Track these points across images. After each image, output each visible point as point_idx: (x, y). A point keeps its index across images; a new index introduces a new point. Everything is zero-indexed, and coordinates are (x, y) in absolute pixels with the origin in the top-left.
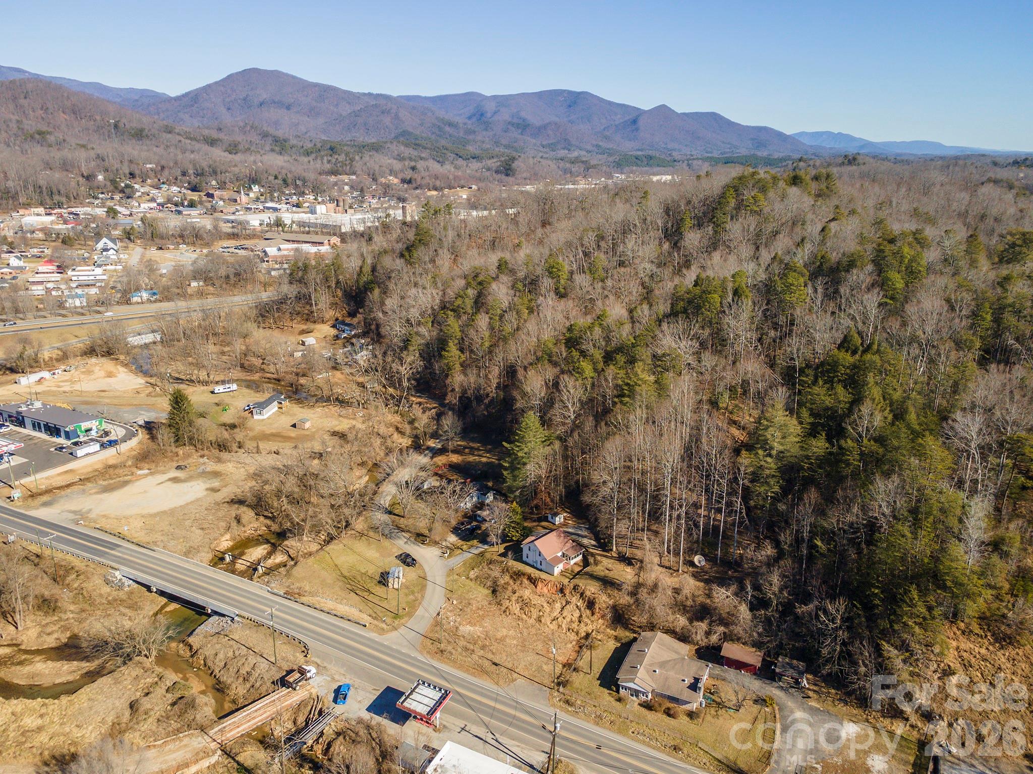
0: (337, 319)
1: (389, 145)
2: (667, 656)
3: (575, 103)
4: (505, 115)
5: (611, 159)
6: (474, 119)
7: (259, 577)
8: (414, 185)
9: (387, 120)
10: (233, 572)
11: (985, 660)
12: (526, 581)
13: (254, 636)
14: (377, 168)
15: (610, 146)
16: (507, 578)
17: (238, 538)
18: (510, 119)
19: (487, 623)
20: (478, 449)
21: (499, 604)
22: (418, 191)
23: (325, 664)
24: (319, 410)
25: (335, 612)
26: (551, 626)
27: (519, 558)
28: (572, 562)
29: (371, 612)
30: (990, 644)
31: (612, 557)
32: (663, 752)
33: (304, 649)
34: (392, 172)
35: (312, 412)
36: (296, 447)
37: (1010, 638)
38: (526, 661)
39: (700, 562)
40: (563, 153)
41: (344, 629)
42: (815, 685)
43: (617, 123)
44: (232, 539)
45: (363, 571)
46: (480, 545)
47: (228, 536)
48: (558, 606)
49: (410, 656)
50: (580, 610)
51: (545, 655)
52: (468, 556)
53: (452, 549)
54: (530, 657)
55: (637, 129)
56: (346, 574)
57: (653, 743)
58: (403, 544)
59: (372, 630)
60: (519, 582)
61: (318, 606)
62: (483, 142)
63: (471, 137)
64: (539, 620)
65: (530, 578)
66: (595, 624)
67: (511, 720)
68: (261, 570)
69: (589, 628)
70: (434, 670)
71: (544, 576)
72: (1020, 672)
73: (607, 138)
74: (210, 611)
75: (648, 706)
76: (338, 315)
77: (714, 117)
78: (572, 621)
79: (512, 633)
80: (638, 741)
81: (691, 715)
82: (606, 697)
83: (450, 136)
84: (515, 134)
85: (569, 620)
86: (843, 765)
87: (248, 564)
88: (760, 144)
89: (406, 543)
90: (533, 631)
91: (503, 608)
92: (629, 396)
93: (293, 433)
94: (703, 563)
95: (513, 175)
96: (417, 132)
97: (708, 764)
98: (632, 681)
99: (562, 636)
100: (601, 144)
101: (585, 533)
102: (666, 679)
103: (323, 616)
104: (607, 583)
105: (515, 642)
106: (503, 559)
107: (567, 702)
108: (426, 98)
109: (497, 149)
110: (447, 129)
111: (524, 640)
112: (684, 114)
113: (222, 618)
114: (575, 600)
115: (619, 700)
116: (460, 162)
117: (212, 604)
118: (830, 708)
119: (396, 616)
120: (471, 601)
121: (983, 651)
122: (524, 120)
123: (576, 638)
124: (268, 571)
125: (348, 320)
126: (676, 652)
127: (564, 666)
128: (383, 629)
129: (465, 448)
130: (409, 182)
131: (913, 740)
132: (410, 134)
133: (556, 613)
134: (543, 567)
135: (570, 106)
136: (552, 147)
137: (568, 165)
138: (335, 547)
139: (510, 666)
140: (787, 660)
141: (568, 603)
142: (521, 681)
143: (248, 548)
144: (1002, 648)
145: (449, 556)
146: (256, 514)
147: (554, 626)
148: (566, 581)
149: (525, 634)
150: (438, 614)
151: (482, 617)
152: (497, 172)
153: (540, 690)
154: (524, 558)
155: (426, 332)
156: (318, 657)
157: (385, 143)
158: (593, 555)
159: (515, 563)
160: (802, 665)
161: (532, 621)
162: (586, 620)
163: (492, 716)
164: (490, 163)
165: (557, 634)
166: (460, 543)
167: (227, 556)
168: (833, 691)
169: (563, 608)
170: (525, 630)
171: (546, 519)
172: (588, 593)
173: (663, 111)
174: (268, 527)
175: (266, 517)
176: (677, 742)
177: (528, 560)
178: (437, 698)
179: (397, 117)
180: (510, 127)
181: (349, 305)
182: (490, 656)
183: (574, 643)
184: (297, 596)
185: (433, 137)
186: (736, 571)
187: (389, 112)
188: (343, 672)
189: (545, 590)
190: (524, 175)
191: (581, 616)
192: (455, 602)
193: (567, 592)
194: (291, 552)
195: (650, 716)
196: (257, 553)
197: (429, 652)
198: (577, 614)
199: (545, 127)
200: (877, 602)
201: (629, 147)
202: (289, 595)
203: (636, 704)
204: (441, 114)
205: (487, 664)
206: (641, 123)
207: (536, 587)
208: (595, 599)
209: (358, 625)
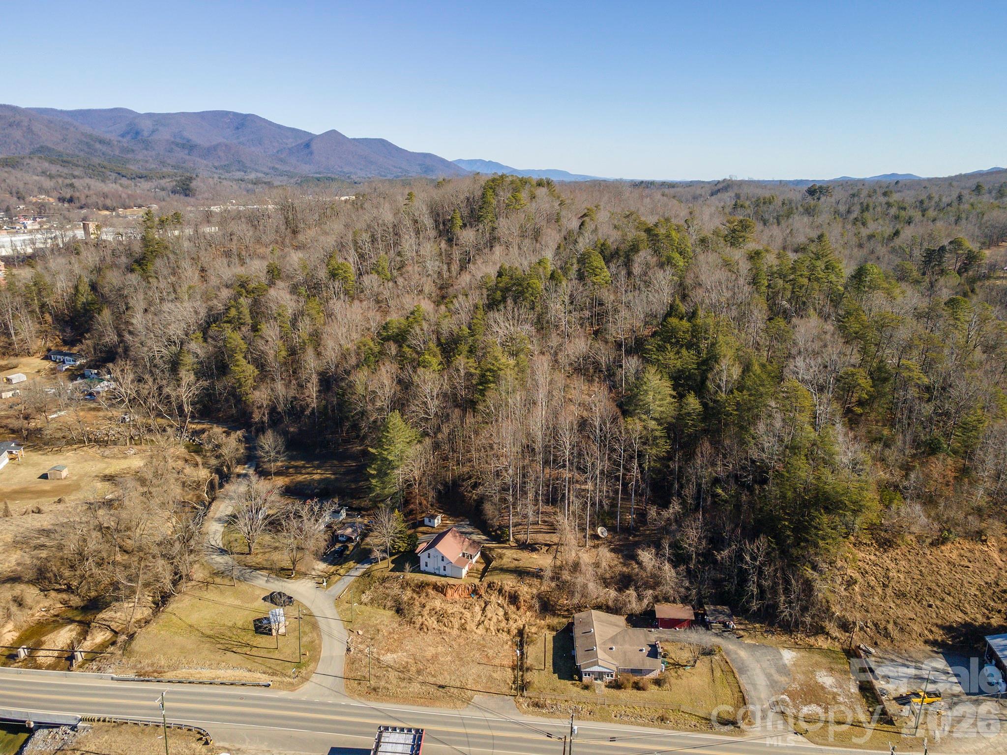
0: (49, 350)
1: (27, 161)
2: (612, 631)
3: (243, 125)
4: (165, 134)
5: (292, 181)
6: (128, 137)
7: (80, 667)
8: (78, 205)
9: (17, 134)
10: (39, 667)
11: (876, 565)
12: (432, 592)
13: (119, 739)
14: (21, 185)
15: (287, 168)
16: (409, 593)
17: (25, 626)
18: (173, 139)
19: (409, 646)
20: (304, 467)
21: (411, 622)
22: (84, 211)
23: (238, 746)
24: (70, 454)
25: (220, 680)
26: (477, 631)
27: (417, 569)
28: (474, 560)
29: (264, 668)
30: (876, 550)
31: (511, 547)
32: (653, 726)
33: (199, 736)
34: (42, 190)
35: (61, 457)
36: (60, 501)
37: (889, 542)
38: (472, 673)
39: (602, 533)
40: (240, 175)
41: (242, 697)
42: (741, 624)
43: (290, 146)
44: (16, 628)
45: (230, 624)
46: (359, 566)
47: (10, 626)
48: (477, 609)
49: (341, 706)
50: (503, 607)
51: (488, 662)
52: (349, 580)
53: (329, 577)
54: (475, 670)
55: (311, 153)
56: (211, 633)
57: (640, 721)
58: (264, 584)
59: (279, 689)
60: (424, 594)
61: (191, 680)
62: (147, 162)
63: (130, 156)
64: (463, 628)
65: (436, 588)
66: (523, 618)
67: (491, 741)
68: (79, 657)
69: (520, 624)
70: (378, 713)
71: (451, 581)
72: (903, 569)
73: (281, 160)
74: (32, 725)
75: (616, 685)
76: (49, 344)
77: (382, 143)
78: (499, 621)
79: (440, 649)
80: (625, 723)
81: (658, 682)
82: (570, 688)
83: (103, 154)
84: (181, 154)
85: (494, 620)
86: (802, 689)
87: (56, 654)
88: (427, 169)
89: (267, 581)
90: (461, 640)
91: (418, 626)
92: (494, 382)
93: (46, 485)
94: (606, 534)
95: (194, 195)
96: (60, 148)
97: (698, 725)
98: (596, 664)
99: (494, 638)
100: (277, 166)
101: (470, 530)
102: (625, 653)
103: (205, 689)
104: (521, 573)
105: (449, 658)
106: (398, 574)
107: (537, 705)
108: (62, 112)
109: (165, 170)
110: (98, 146)
111: (458, 654)
112: (354, 139)
113: (55, 730)
114: (494, 598)
115: (586, 687)
116: (124, 181)
117: (31, 715)
118: (763, 641)
119: (299, 665)
120: (379, 627)
121: (873, 557)
122: (188, 141)
123: (508, 637)
124: (89, 656)
125: (65, 349)
126: (616, 626)
127: (513, 669)
128: (291, 684)
129: (288, 468)
130: (71, 200)
131: (839, 650)
132: (49, 149)
133: (478, 617)
134: (447, 572)
135: (238, 128)
136: (226, 168)
137: (250, 186)
138: (180, 605)
139: (458, 685)
140: (712, 607)
141: (486, 604)
142: (477, 698)
143: (44, 634)
144: (885, 551)
145: (328, 585)
146: (41, 590)
147: (481, 631)
148: (477, 581)
149: (456, 646)
150: (348, 650)
151: (400, 641)
152: (174, 192)
153: (504, 700)
154: (423, 567)
155: (197, 348)
156: (224, 740)
157: (23, 158)
158: (490, 549)
159: (413, 575)
160: (726, 609)
161: (455, 632)
162: (514, 616)
163: (469, 744)
164: (163, 182)
165: (487, 638)
166: (332, 568)
167: (21, 650)
168: (757, 625)
169: (484, 610)
170: (453, 643)
171: (422, 524)
172: (507, 588)
173: (333, 136)
174: (64, 602)
175: (59, 591)
176: (660, 712)
177: (427, 569)
178: (410, 741)
179: (30, 130)
180: (173, 146)
181: (63, 331)
182: (432, 680)
183: (510, 643)
184: (156, 674)
185: (82, 154)
186: (635, 536)
187: (18, 124)
188: (265, 749)
189: (456, 596)
190: (206, 195)
191: (506, 614)
192: (361, 632)
193: (482, 592)
194: (114, 625)
195: (622, 694)
196: (64, 636)
197: (359, 695)
198: (501, 612)
199: (215, 148)
200: (788, 533)
201: (306, 169)
202: (142, 677)
203: (603, 687)
204: (87, 129)
205: (432, 689)
206: (314, 146)
207: (445, 595)
208: (516, 592)
209: (259, 688)
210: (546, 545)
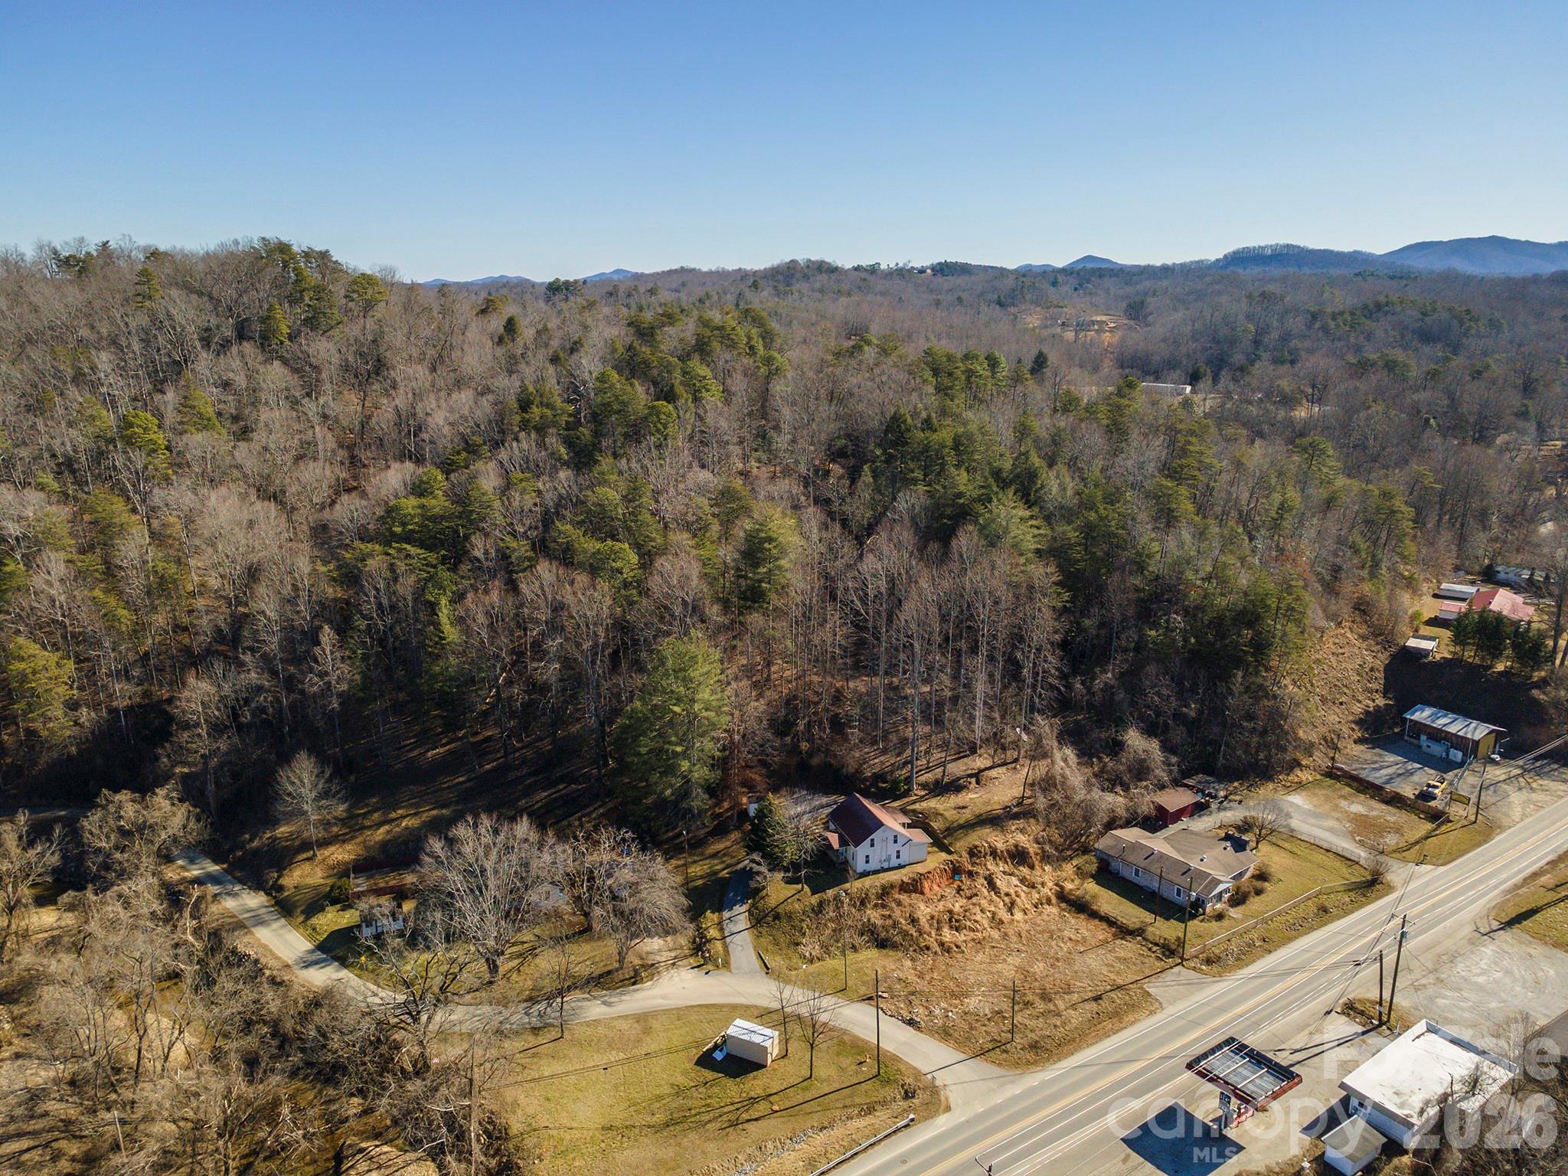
12: (903, 897)
21: (922, 949)
26: (1017, 918)
46: (726, 914)
50: (1012, 874)
57: (1312, 922)
58: (609, 1010)
59: (931, 1116)
60: (895, 905)
64: (999, 922)
65: (903, 888)
66: (1048, 875)
69: (1051, 885)
71: (920, 869)
78: (1026, 893)
79: (1011, 960)
82: (1208, 926)
85: (1020, 894)
91: (939, 948)
99: (1042, 918)
104: (994, 821)
105: (1042, 964)
106: (834, 893)
111: (1042, 955)
114: (992, 867)
118: (1260, 797)
119: (883, 1079)
123: (1053, 909)
127: (1120, 939)
131: (1321, 777)
133: (996, 900)
139: (1108, 986)
141: (987, 879)
142: (1151, 988)
147: (1021, 915)
148: (947, 855)
149: (1023, 948)
150: (913, 1022)
153: (1177, 975)
154: (861, 867)
159: (858, 884)
161: (996, 932)
162: (1036, 879)
169: (996, 888)
172: (999, 847)
177: (869, 867)
189: (937, 888)
191: (1023, 880)
192: (884, 995)
193: (969, 866)
195: (1256, 907)
198: (1018, 882)
203: (1229, 908)
207: (922, 893)
208: (1016, 846)
209: (900, 1134)
210: (971, 776)
